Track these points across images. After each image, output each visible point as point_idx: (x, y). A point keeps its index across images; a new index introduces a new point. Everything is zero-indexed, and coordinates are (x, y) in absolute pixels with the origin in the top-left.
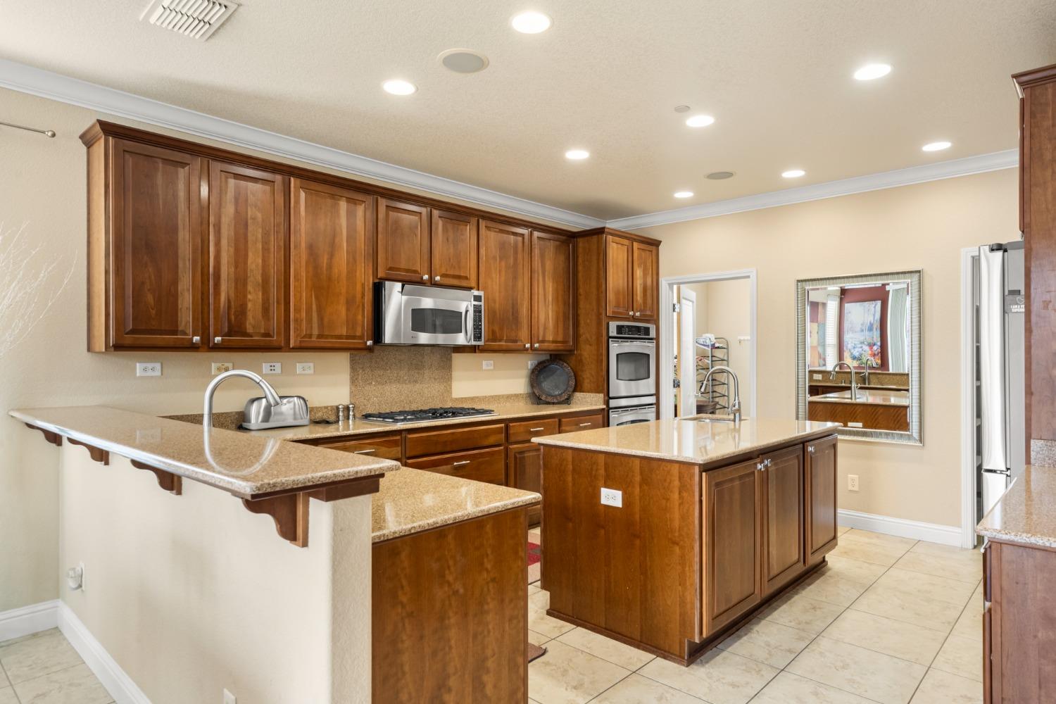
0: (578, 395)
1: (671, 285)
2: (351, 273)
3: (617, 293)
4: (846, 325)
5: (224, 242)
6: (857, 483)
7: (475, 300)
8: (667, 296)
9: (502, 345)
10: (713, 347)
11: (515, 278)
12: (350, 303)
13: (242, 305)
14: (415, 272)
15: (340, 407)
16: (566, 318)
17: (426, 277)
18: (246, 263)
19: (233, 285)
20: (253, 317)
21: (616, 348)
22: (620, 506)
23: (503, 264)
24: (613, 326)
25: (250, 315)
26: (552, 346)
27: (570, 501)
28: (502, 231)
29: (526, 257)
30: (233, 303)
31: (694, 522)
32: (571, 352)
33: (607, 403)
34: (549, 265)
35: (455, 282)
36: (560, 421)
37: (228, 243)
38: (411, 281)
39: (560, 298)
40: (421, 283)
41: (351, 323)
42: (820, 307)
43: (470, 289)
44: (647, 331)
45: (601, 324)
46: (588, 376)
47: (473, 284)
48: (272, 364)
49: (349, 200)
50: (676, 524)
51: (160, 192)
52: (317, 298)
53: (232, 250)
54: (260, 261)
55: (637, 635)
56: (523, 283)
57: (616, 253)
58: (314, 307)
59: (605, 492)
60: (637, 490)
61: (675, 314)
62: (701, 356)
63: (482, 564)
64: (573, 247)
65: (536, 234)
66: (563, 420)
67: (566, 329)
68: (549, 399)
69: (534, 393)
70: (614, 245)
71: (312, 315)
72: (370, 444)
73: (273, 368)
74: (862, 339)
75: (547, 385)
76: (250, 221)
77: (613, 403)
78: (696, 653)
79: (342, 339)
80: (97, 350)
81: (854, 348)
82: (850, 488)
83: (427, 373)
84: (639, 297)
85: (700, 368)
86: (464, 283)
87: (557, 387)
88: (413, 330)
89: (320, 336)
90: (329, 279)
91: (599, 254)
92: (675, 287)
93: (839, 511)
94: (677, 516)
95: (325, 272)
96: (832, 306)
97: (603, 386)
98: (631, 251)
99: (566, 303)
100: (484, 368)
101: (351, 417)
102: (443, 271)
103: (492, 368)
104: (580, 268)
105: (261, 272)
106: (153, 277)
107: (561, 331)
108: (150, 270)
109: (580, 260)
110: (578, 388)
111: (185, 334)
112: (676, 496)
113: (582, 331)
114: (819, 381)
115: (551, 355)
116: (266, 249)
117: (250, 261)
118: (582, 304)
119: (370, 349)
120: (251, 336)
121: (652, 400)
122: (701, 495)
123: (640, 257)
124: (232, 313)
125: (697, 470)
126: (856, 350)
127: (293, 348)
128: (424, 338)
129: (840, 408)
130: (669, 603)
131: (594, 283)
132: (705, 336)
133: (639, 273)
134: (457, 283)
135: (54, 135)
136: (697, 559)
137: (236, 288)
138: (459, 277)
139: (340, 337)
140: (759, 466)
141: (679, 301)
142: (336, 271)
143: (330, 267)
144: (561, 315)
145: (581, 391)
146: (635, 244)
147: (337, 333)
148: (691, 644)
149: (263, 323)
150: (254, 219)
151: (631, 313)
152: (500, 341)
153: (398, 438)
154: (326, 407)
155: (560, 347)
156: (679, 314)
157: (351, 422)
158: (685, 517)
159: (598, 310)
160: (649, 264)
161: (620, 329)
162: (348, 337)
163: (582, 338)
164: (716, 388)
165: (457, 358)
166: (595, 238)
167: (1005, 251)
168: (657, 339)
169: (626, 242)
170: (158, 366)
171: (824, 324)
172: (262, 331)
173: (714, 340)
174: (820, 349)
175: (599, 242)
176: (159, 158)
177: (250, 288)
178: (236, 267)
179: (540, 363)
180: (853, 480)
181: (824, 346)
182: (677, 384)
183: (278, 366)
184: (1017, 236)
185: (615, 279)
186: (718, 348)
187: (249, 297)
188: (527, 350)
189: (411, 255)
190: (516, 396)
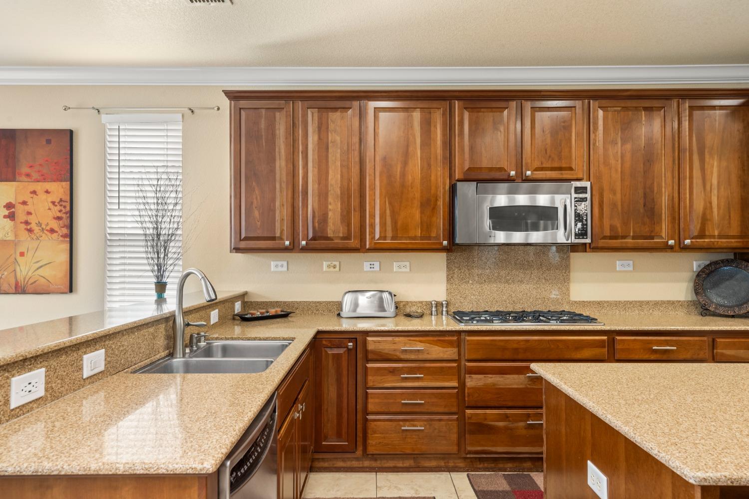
7: (576, 192)
9: (626, 243)
13: (324, 214)
14: (501, 169)
15: (433, 303)
17: (513, 173)
18: (327, 179)
19: (317, 198)
20: (333, 224)
25: (330, 222)
28: (626, 108)
29: (670, 133)
30: (317, 214)
34: (712, 139)
35: (553, 174)
36: (714, 340)
37: (313, 165)
40: (508, 180)
41: (426, 225)
43: (574, 180)
48: (372, 263)
51: (263, 134)
52: (390, 203)
53: (316, 170)
54: (339, 176)
58: (388, 212)
65: (688, 103)
66: (718, 340)
69: (698, 301)
71: (386, 219)
72: (421, 342)
73: (372, 266)
75: (719, 292)
76: (330, 145)
79: (417, 240)
86: (566, 175)
88: (491, 229)
89: (394, 238)
90: (403, 185)
95: (398, 180)
100: (618, 269)
101: (444, 313)
102: (537, 164)
103: (631, 269)
105: (339, 185)
106: (259, 198)
108: (257, 192)
111: (280, 239)
115: (735, 254)
116: (344, 166)
117: (330, 177)
120: (332, 240)
124: (316, 221)
127: (368, 249)
135: (218, 109)
137: (319, 201)
138: (558, 168)
139: (415, 238)
142: (410, 177)
143: (403, 175)
144: (736, 201)
147: (411, 234)
149: (341, 228)
150: (334, 142)
152: (624, 237)
153: (455, 338)
154: (421, 302)
157: (444, 317)
162: (422, 238)
165: (578, 258)
172: (341, 235)
176: (263, 108)
177: (330, 200)
178: (319, 184)
179: (711, 264)
183: (377, 264)
187: (330, 207)
188: (671, 248)
189: (494, 152)
190: (672, 303)
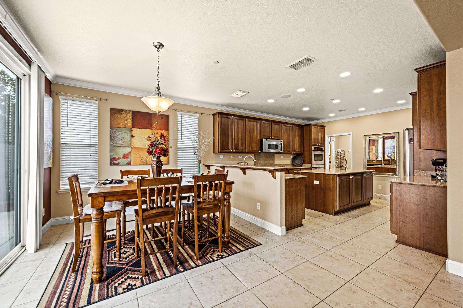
0: (304, 164)
1: (328, 137)
2: (257, 137)
3: (314, 139)
4: (386, 147)
5: (235, 132)
6: (381, 187)
7: (281, 142)
8: (327, 140)
10: (340, 153)
11: (289, 137)
12: (256, 143)
13: (238, 144)
14: (268, 136)
16: (301, 145)
17: (271, 137)
18: (239, 136)
19: (237, 140)
20: (240, 147)
21: (314, 153)
22: (319, 184)
23: (287, 133)
24: (313, 147)
26: (298, 153)
27: (307, 184)
28: (286, 126)
29: (292, 131)
31: (335, 187)
32: (302, 154)
33: (312, 166)
34: (297, 133)
35: (276, 138)
38: (268, 138)
39: (300, 141)
40: (269, 138)
41: (256, 148)
42: (376, 141)
43: (279, 139)
44: (322, 149)
45: (310, 146)
46: (306, 160)
47: (280, 138)
49: (256, 122)
50: (331, 187)
52: (251, 142)
54: (241, 135)
55: (323, 210)
56: (291, 138)
57: (314, 130)
58: (250, 144)
59: (315, 181)
60: (323, 181)
61: (330, 144)
62: (337, 155)
63: (298, 186)
64: (303, 129)
65: (294, 126)
67: (301, 148)
68: (297, 165)
69: (293, 164)
70: (314, 128)
71: (250, 146)
74: (391, 151)
75: (296, 162)
77: (314, 166)
78: (336, 213)
80: (216, 153)
81: (388, 154)
82: (379, 188)
83: (261, 158)
84: (320, 140)
85: (337, 158)
86: (278, 138)
87: (298, 162)
88: (269, 149)
89: (251, 150)
91: (309, 130)
92: (330, 138)
93: (374, 194)
94: (332, 185)
96: (380, 141)
97: (311, 162)
98: (317, 129)
99: (301, 142)
100: (281, 158)
102: (274, 135)
103: (283, 157)
104: (304, 133)
105: (241, 137)
107: (300, 149)
108: (225, 138)
109: (304, 131)
110: (304, 163)
111: (229, 150)
112: (332, 181)
113: (305, 149)
114: (375, 163)
115: (297, 155)
116: (242, 133)
118: (305, 142)
119: (260, 153)
120: (239, 150)
121: (324, 166)
122: (337, 181)
123: (320, 130)
124: (237, 146)
125: (336, 176)
126: (389, 154)
127: (246, 153)
128: (272, 151)
129: (378, 169)
130: (330, 203)
131: (308, 137)
132: (338, 150)
133: (320, 134)
134: (277, 138)
135: (209, 115)
136: (336, 194)
138: (277, 137)
139: (255, 150)
140: (351, 177)
141: (331, 141)
142: (254, 137)
143: (253, 136)
144: (300, 145)
145: (305, 163)
146: (319, 127)
147: (254, 149)
148: (335, 211)
151: (318, 144)
152: (286, 151)
155: (300, 153)
156: (331, 144)
158: (333, 186)
159: (309, 143)
160: (322, 132)
161: (315, 148)
162: (256, 150)
163: (305, 151)
164: (342, 164)
165: (276, 155)
166: (308, 126)
167: (409, 130)
168: (325, 151)
169: (317, 127)
170: (223, 156)
171: (378, 146)
172: (241, 149)
173: (341, 151)
174: (376, 154)
175: (310, 127)
176: (226, 117)
177: (239, 141)
178: (237, 137)
179: (294, 157)
180: (380, 186)
181: (378, 153)
182: (330, 162)
183: (242, 156)
184: (412, 127)
185: (314, 136)
186: (342, 153)
188: (292, 153)
189: (267, 133)
190: (289, 164)
